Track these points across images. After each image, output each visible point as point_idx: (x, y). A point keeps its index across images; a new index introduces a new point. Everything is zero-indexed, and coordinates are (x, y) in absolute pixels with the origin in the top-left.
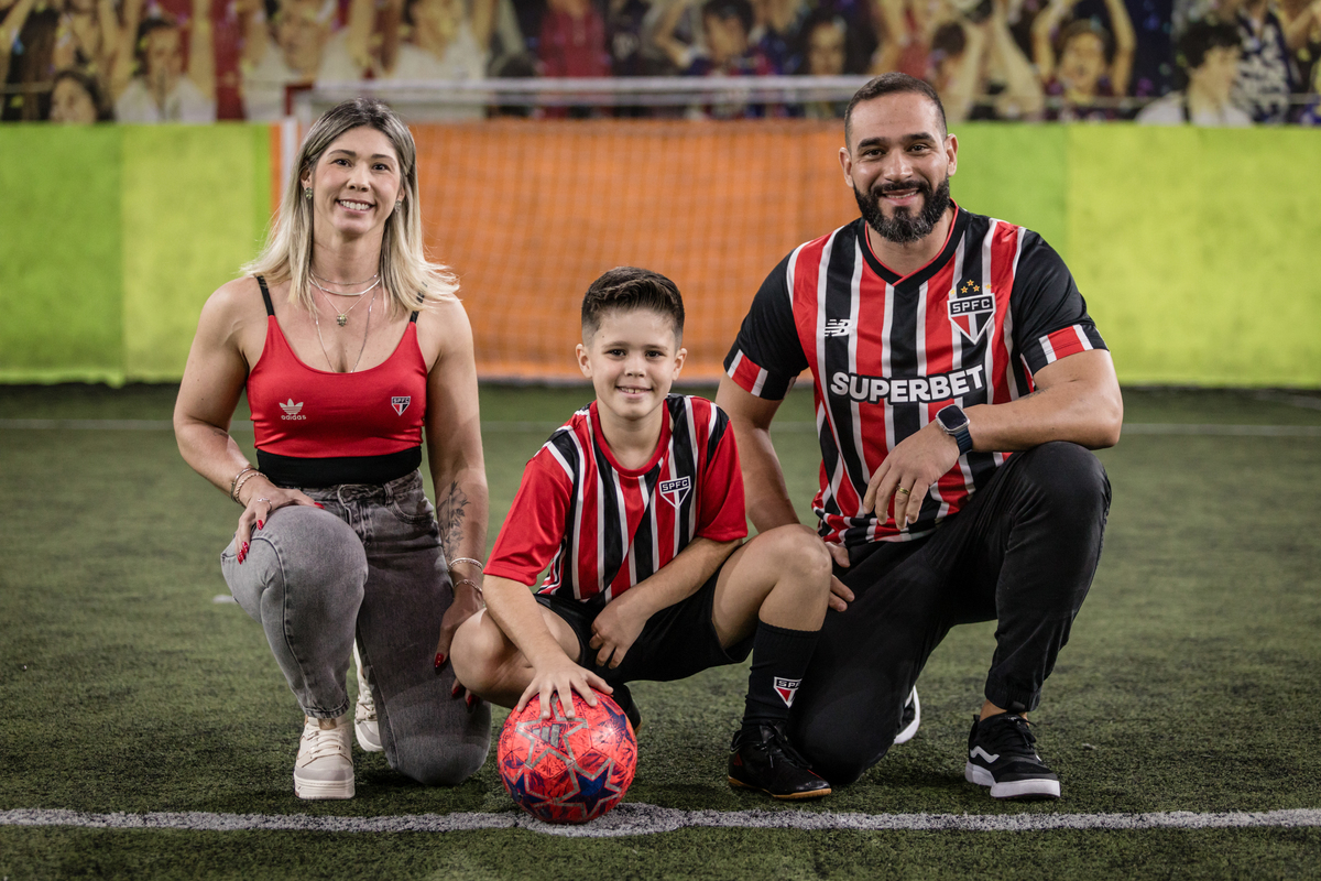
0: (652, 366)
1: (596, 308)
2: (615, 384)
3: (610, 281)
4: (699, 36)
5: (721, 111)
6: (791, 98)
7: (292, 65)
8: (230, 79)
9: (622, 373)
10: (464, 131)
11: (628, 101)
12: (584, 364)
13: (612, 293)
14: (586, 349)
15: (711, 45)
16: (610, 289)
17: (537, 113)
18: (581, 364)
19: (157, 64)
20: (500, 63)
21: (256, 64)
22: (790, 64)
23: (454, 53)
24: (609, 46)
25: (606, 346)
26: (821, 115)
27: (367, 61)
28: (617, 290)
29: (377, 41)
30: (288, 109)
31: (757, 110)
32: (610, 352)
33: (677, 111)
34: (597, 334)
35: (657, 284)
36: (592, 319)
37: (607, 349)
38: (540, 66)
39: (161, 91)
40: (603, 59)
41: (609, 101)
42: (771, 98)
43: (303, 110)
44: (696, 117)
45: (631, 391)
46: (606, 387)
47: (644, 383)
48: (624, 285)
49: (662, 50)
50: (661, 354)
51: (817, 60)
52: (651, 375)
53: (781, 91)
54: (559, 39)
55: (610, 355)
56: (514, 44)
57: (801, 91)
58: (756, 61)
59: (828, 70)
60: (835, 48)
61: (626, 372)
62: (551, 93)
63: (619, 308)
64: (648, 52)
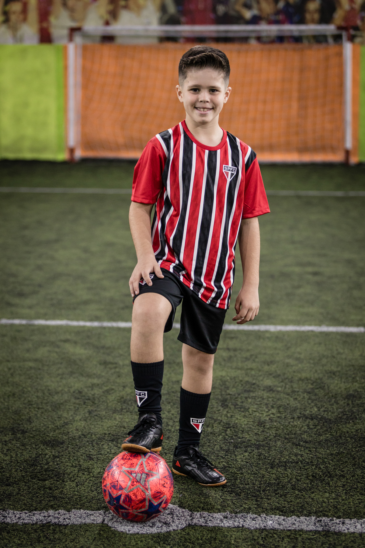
0: (213, 97)
1: (185, 67)
2: (194, 106)
3: (192, 53)
4: (255, 5)
5: (264, 39)
6: (296, 34)
7: (73, 19)
8: (45, 25)
9: (197, 100)
10: (149, 48)
11: (223, 35)
12: (180, 95)
13: (192, 60)
14: (180, 88)
15: (260, 10)
16: (191, 58)
17: (182, 40)
18: (178, 95)
19: (13, 18)
20: (166, 18)
21: (57, 17)
22: (296, 18)
23: (145, 13)
24: (214, 10)
25: (190, 87)
26: (309, 42)
27: (107, 17)
28: (195, 58)
29: (111, 7)
30: (71, 38)
31: (281, 39)
32: (191, 90)
33: (244, 39)
34: (185, 80)
35: (215, 55)
36: (183, 73)
37: (190, 88)
38: (183, 19)
39: (14, 29)
40: (212, 16)
41: (214, 35)
42: (288, 34)
43: (78, 39)
44: (253, 42)
45: (202, 110)
46: (189, 107)
47: (209, 105)
48: (198, 56)
49: (238, 12)
50: (217, 91)
51: (308, 16)
52: (212, 101)
53: (291, 31)
54: (192, 7)
55: (192, 91)
56: (172, 9)
57: (300, 31)
58: (281, 17)
59: (313, 22)
60: (316, 11)
61: (200, 100)
62: (189, 31)
63: (196, 68)
64: (232, 13)
